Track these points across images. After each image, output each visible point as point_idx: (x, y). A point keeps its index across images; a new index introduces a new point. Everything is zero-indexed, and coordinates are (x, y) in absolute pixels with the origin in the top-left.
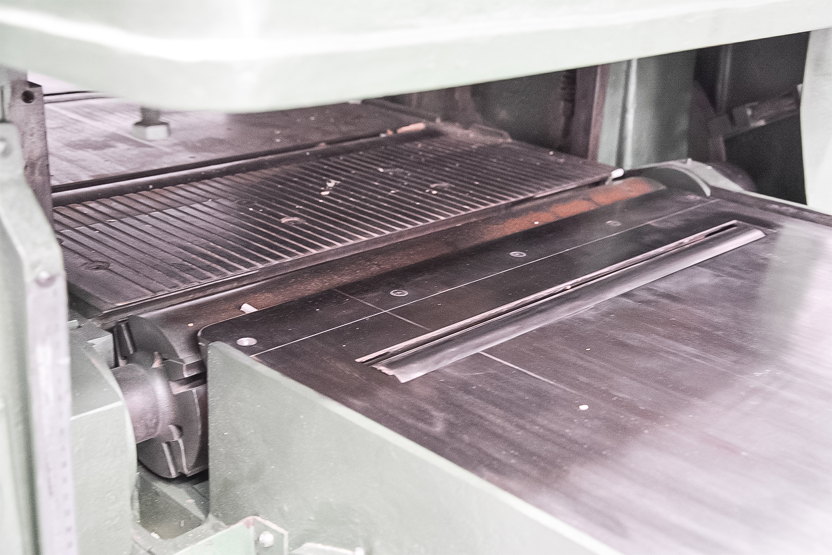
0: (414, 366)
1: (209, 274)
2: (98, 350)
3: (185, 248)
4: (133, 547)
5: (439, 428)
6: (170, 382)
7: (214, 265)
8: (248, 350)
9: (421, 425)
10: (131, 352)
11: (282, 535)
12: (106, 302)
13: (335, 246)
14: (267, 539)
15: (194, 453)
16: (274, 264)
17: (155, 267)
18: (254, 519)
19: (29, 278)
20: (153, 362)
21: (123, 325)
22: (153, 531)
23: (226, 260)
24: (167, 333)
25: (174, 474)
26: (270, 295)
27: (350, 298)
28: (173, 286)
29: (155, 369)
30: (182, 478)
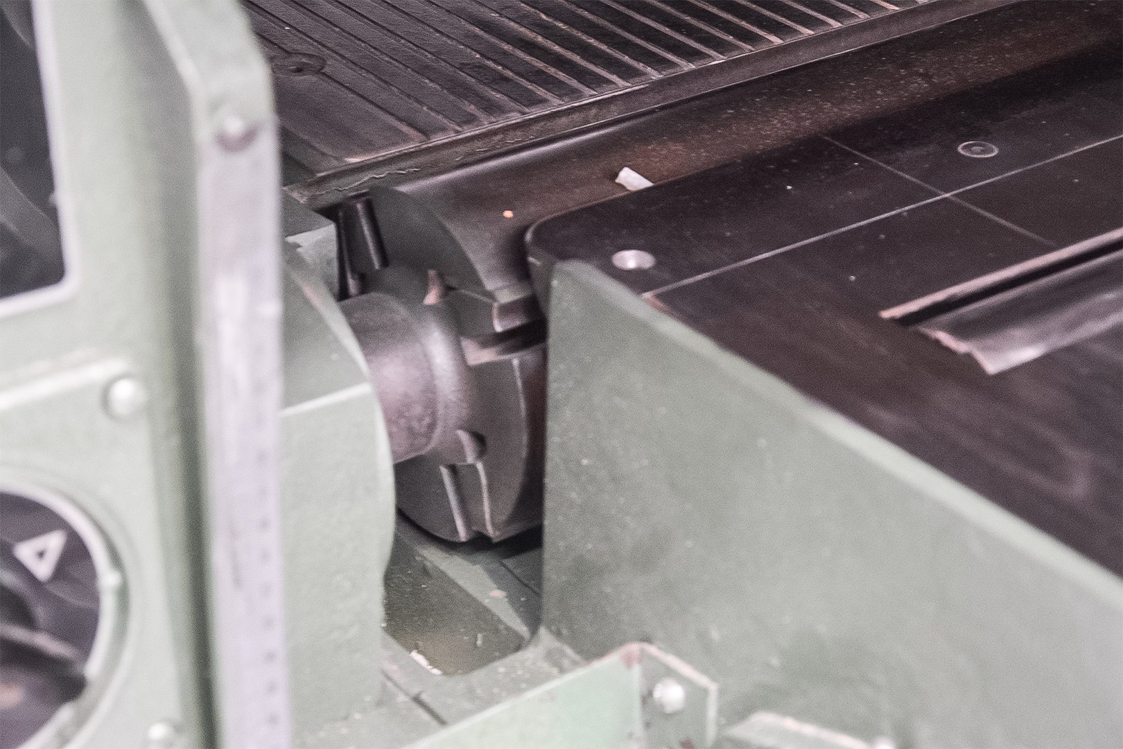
0: (1017, 333)
1: (541, 92)
2: (308, 259)
3: (487, 26)
4: (384, 686)
5: (1079, 488)
6: (462, 338)
7: (552, 71)
8: (636, 281)
9: (1036, 479)
10: (377, 266)
11: (705, 692)
12: (323, 154)
13: (826, 28)
14: (671, 695)
15: (511, 495)
16: (686, 69)
17: (424, 70)
18: (642, 651)
19: (203, 133)
20: (425, 293)
21: (359, 206)
22: (417, 647)
23: (577, 59)
24: (457, 231)
25: (463, 534)
26: (678, 147)
27: (862, 161)
28: (465, 119)
29: (431, 307)
30: (479, 544)
